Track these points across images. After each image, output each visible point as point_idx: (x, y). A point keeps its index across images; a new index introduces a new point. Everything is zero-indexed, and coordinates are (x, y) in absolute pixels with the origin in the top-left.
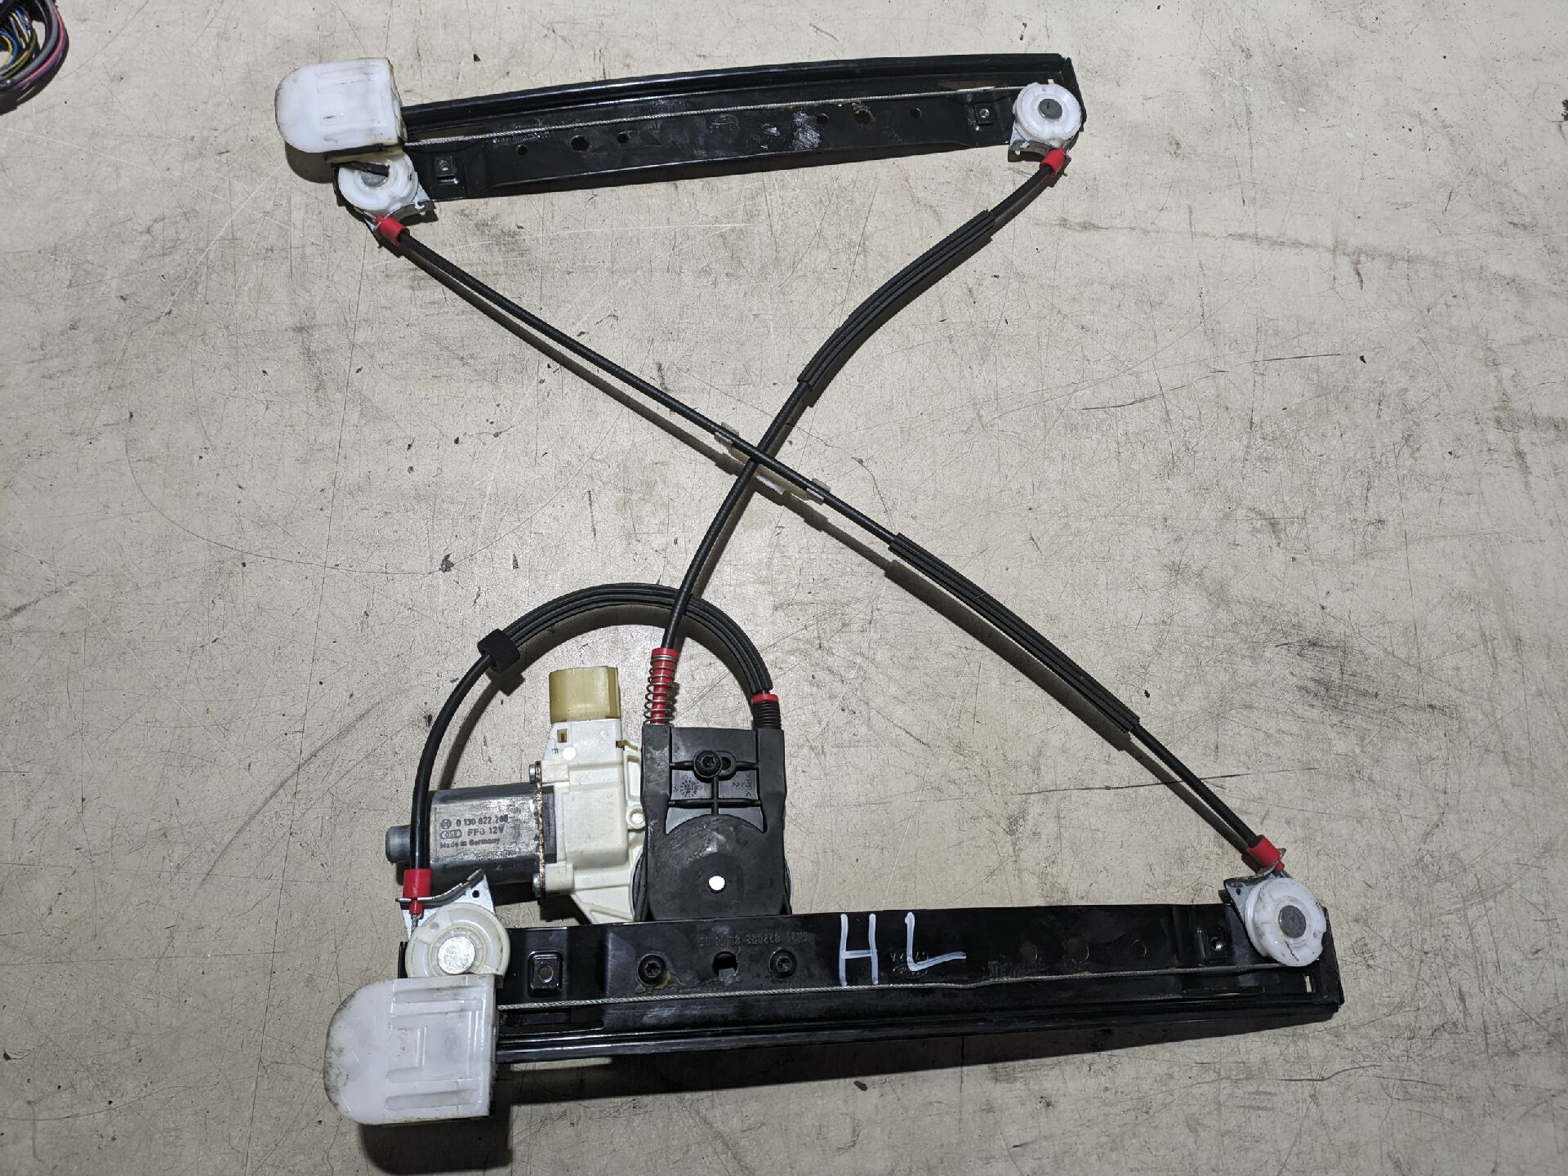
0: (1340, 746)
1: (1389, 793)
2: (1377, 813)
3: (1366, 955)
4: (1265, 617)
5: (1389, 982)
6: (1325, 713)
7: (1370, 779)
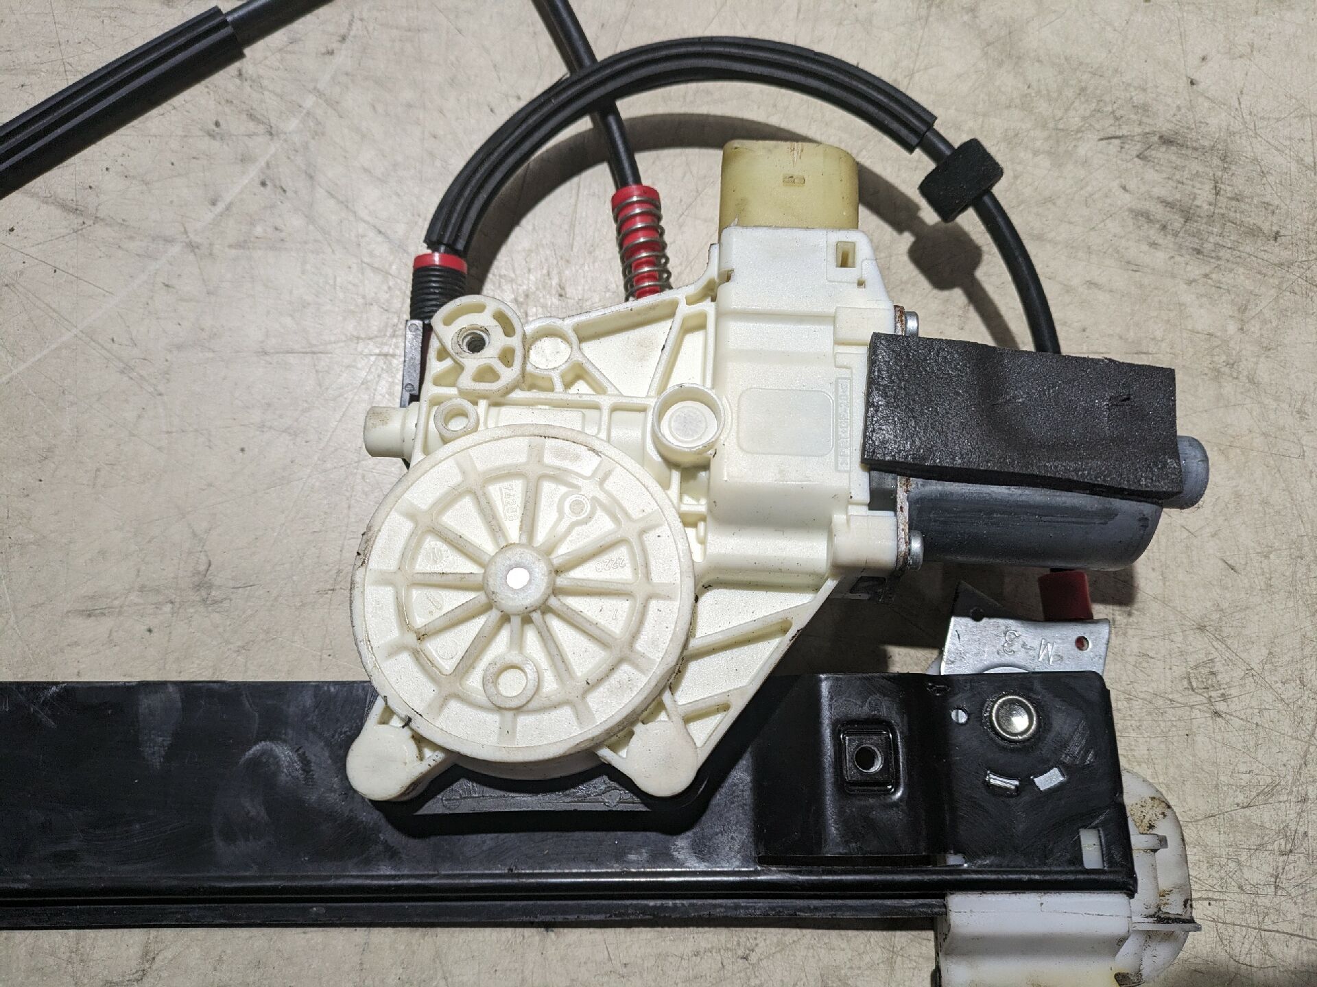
0: (1203, 318)
1: (1285, 406)
2: (1258, 442)
3: (1213, 694)
4: (1083, 89)
5: (1252, 743)
6: (1178, 259)
7: (1251, 380)
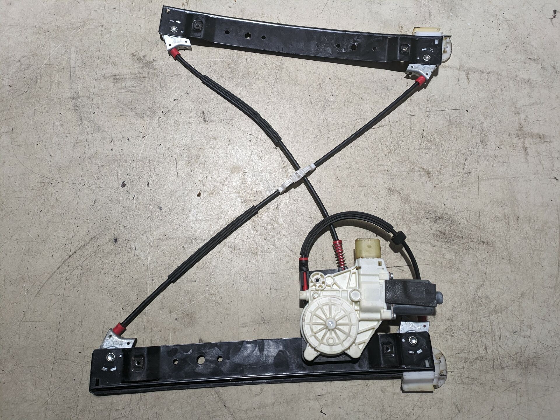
0: (448, 256)
1: (464, 273)
2: (459, 281)
3: (451, 332)
4: (422, 208)
5: (459, 342)
6: (443, 243)
7: (458, 268)
